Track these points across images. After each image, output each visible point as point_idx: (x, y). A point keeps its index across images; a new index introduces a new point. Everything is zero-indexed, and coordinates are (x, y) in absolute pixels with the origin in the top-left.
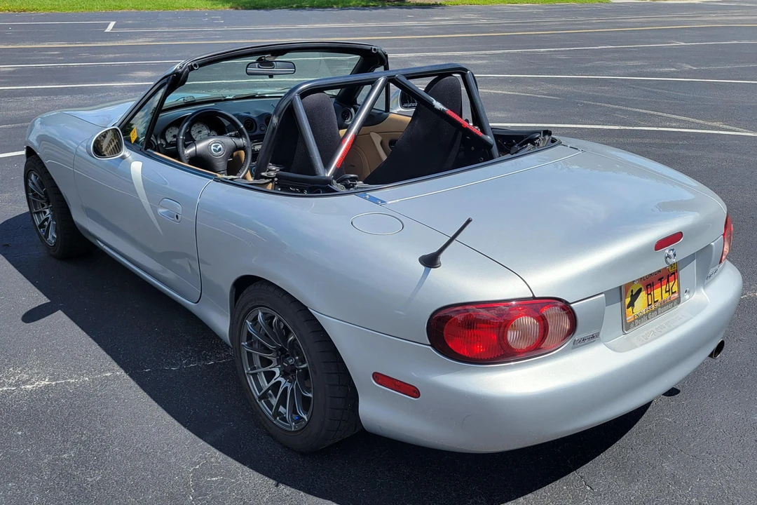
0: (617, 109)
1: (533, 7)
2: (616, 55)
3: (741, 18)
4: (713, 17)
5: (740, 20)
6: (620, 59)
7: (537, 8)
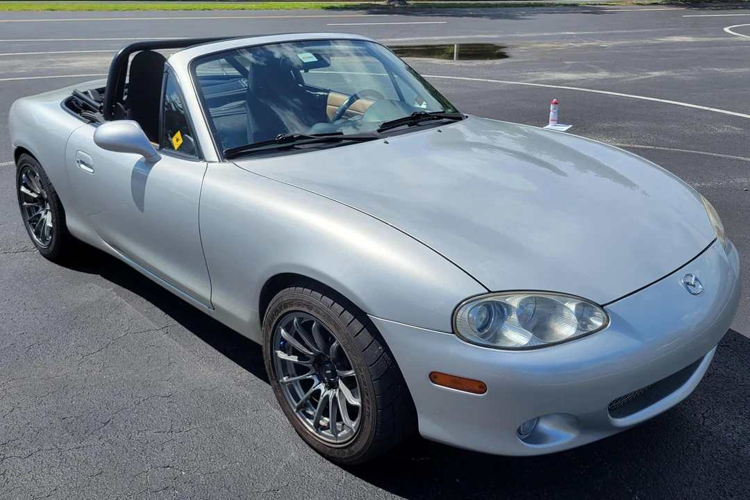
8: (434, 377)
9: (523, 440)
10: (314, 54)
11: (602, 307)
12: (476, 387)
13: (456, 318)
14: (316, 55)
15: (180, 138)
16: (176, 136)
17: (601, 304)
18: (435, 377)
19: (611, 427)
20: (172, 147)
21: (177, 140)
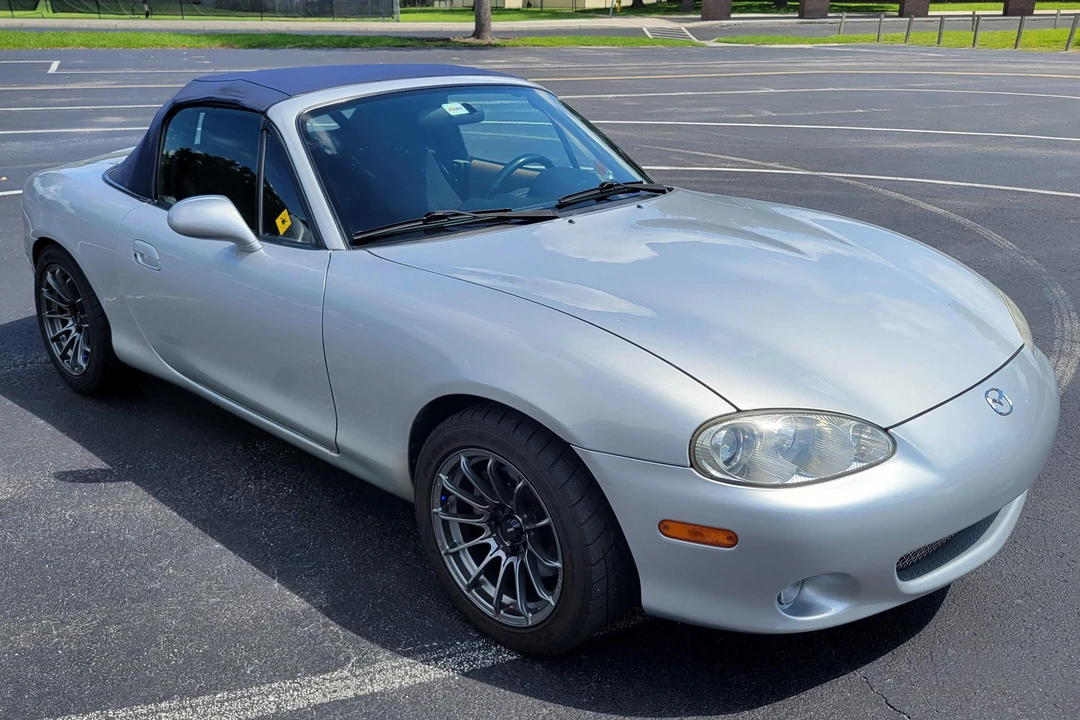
0: (675, 152)
1: (611, 51)
2: (693, 101)
3: (848, 64)
4: (819, 63)
5: (847, 67)
6: (695, 106)
7: (615, 51)
8: (664, 526)
9: (784, 611)
10: (464, 105)
11: (886, 430)
12: (722, 538)
13: (695, 446)
14: (466, 106)
15: (288, 218)
16: (281, 216)
17: (884, 426)
18: (667, 527)
19: (899, 593)
20: (275, 231)
21: (283, 222)
